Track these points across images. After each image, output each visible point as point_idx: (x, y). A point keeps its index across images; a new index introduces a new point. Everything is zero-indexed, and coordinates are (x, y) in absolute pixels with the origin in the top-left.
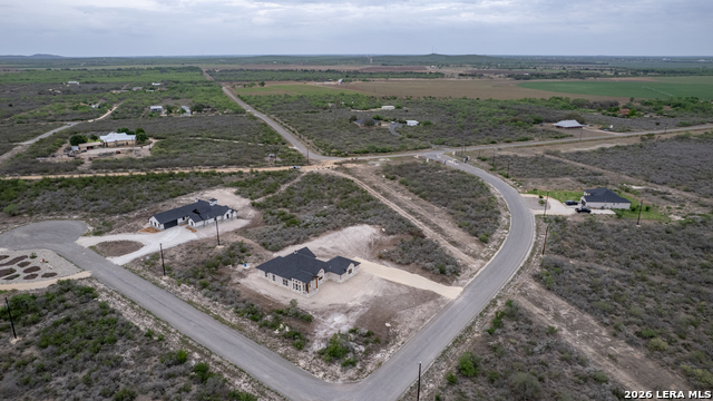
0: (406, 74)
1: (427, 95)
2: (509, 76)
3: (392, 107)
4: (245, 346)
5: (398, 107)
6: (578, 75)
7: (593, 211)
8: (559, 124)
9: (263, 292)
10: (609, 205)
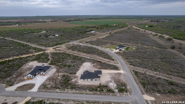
0: (35, 22)
1: (50, 28)
2: (64, 21)
3: (45, 32)
4: (103, 97)
5: (47, 32)
6: (79, 20)
7: (122, 50)
8: (91, 32)
9: (88, 84)
10: (123, 48)
